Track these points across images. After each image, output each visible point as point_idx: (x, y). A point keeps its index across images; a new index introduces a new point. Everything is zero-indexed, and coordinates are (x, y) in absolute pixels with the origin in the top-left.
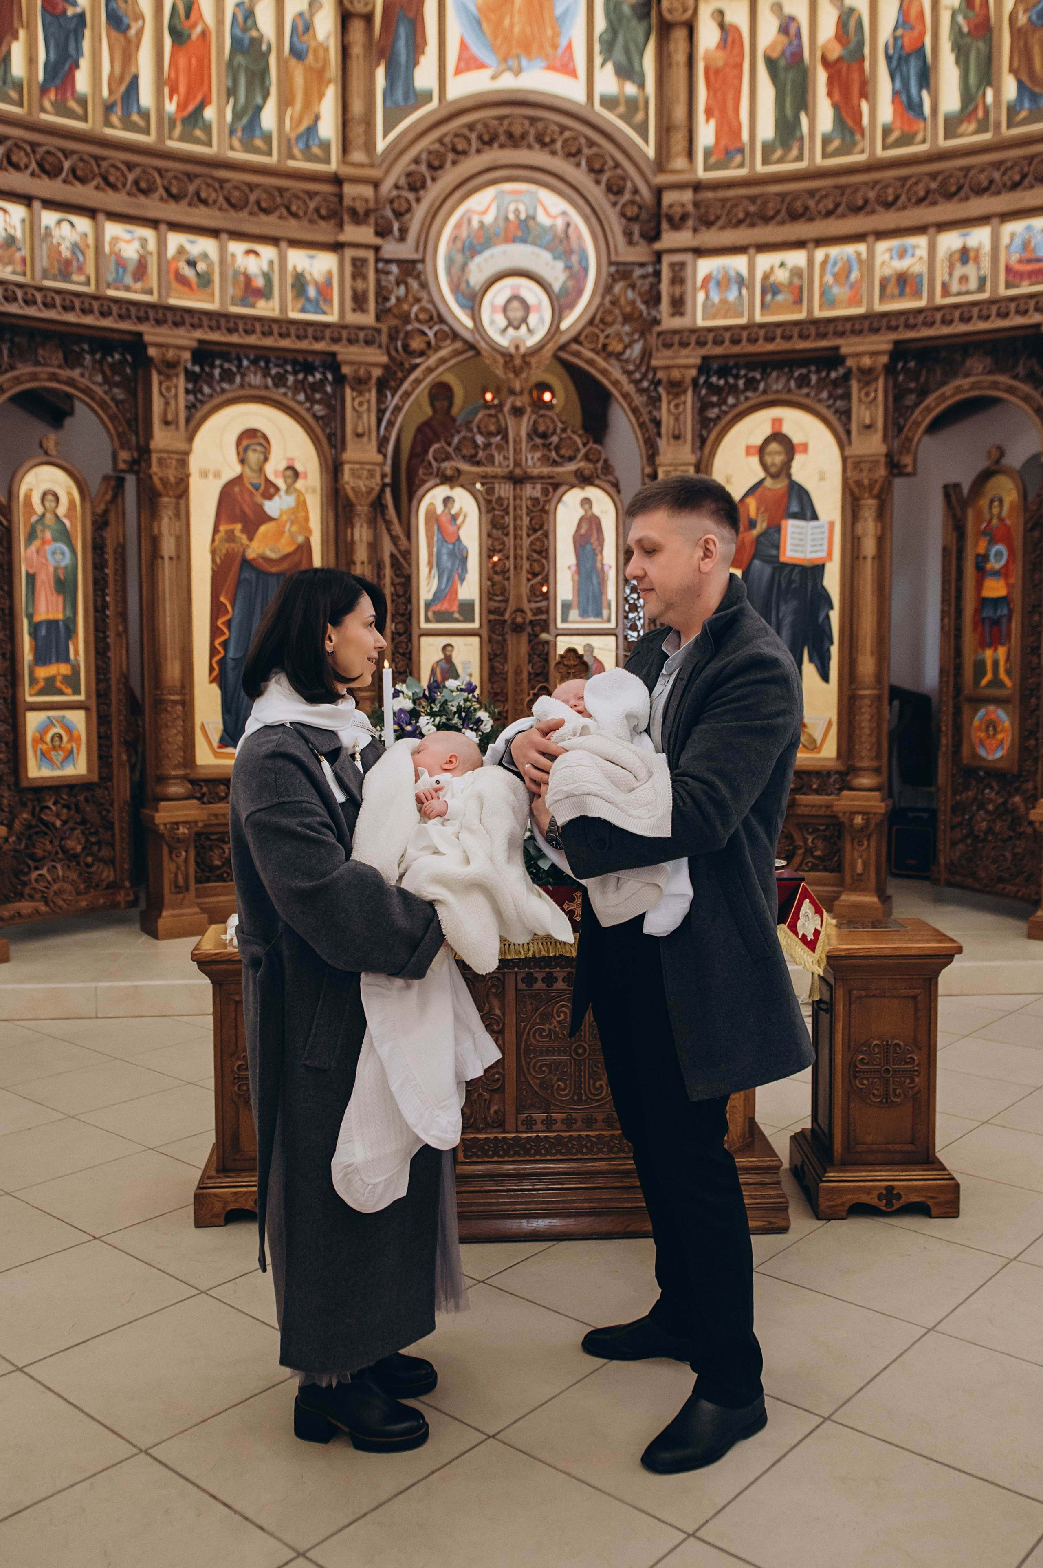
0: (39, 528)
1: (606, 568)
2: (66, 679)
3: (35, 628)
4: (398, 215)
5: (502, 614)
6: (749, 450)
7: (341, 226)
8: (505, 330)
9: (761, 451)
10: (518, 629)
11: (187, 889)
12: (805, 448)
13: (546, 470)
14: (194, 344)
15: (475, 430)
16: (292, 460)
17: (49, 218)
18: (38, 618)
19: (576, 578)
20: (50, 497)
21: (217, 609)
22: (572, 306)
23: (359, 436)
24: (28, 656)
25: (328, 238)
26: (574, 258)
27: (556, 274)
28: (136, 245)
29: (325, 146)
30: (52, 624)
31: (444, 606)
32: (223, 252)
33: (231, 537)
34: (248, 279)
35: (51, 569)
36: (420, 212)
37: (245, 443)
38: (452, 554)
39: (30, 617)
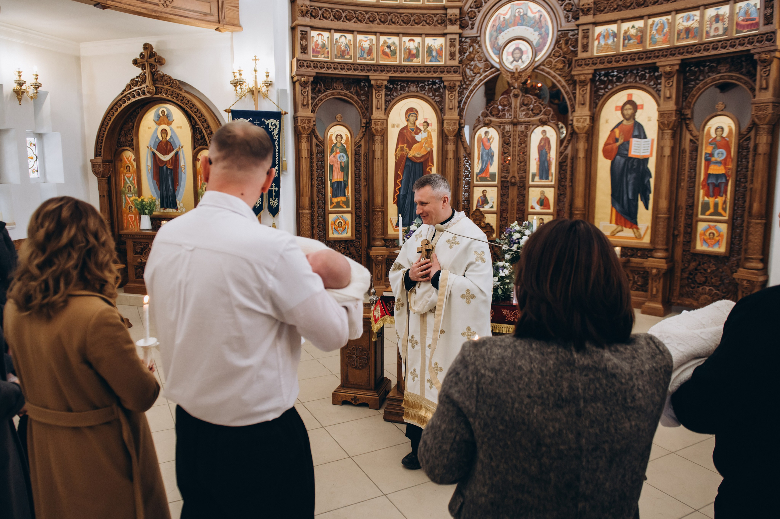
0: (335, 148)
1: (551, 159)
2: (344, 203)
3: (332, 184)
4: (471, 18)
5: (507, 178)
6: (617, 108)
7: (446, 26)
8: (512, 62)
9: (622, 108)
10: (513, 184)
11: (382, 279)
12: (642, 107)
13: (527, 119)
14: (388, 78)
15: (498, 103)
16: (427, 119)
17: (337, 35)
18: (333, 181)
19: (538, 163)
20: (339, 137)
21: (397, 176)
22: (541, 50)
23: (451, 109)
24: (330, 195)
25: (441, 32)
26: (543, 30)
27: (534, 37)
28: (368, 42)
30: (339, 183)
31: (483, 175)
32: (400, 41)
33: (402, 149)
34: (410, 51)
35: (339, 163)
36: (480, 16)
37: (408, 113)
38: (488, 154)
39: (331, 180)
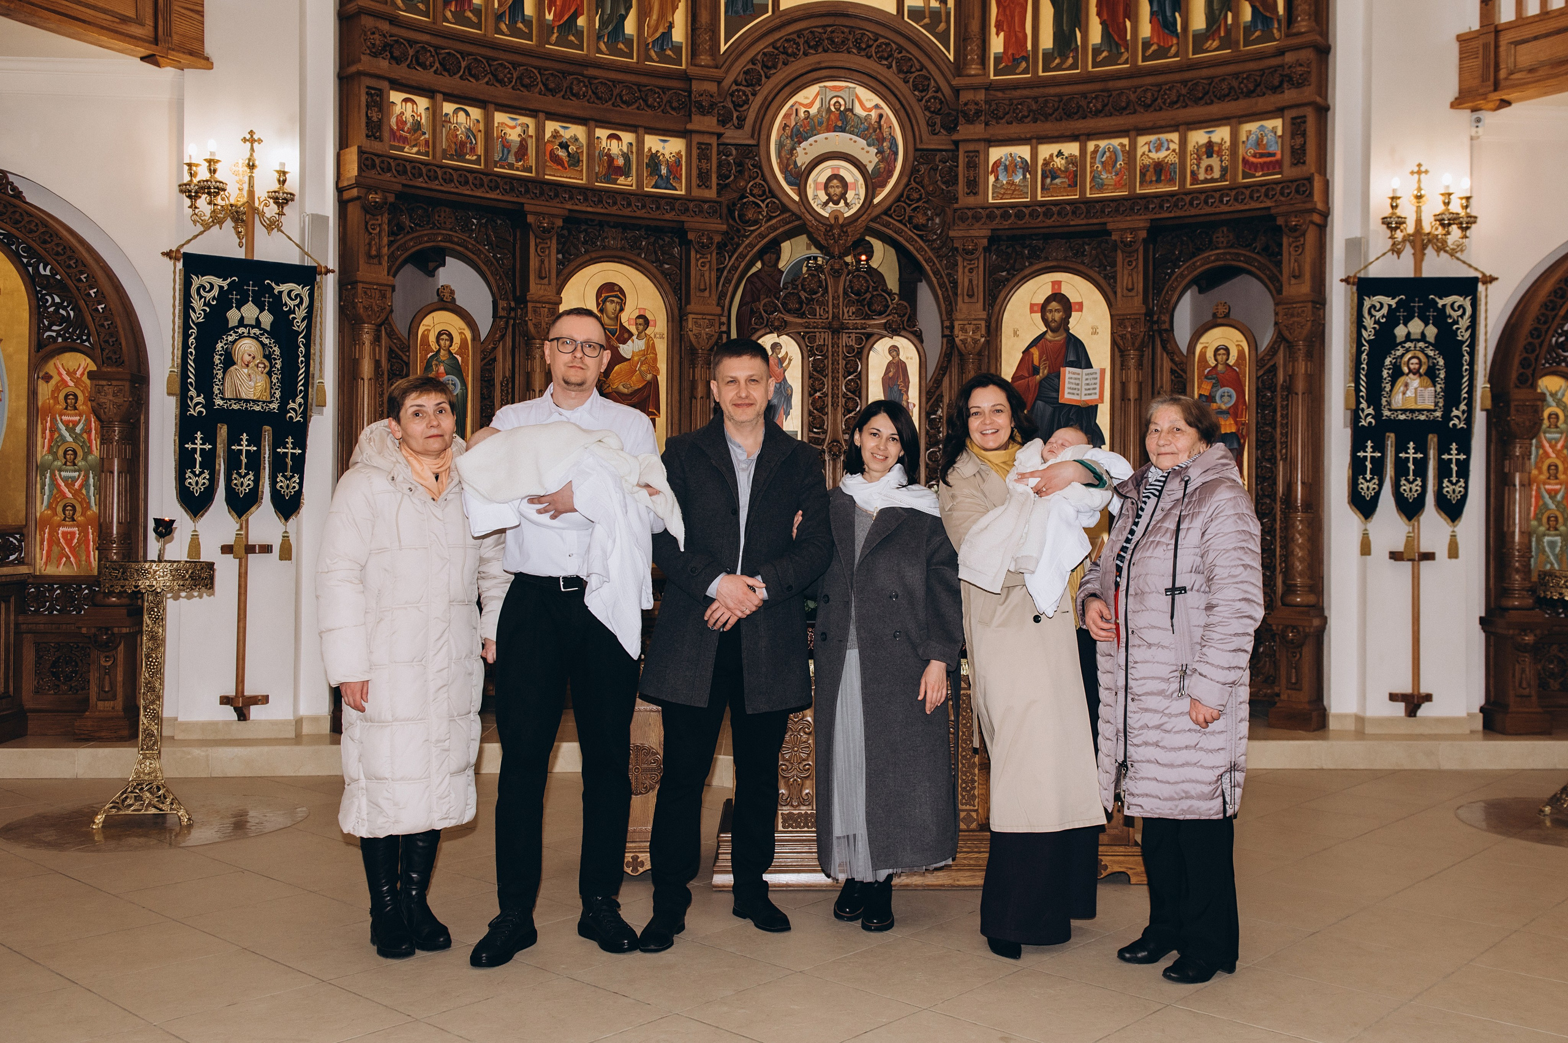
0: (434, 362)
1: (910, 406)
4: (737, 106)
7: (689, 117)
8: (826, 204)
9: (1043, 308)
13: (860, 322)
14: (566, 213)
15: (800, 286)
16: (644, 310)
20: (444, 336)
22: (883, 185)
23: (702, 290)
25: (679, 127)
26: (886, 144)
27: (870, 157)
28: (519, 130)
29: (677, 49)
32: (590, 135)
34: (611, 159)
36: (756, 104)
37: (604, 294)
38: (779, 392)
